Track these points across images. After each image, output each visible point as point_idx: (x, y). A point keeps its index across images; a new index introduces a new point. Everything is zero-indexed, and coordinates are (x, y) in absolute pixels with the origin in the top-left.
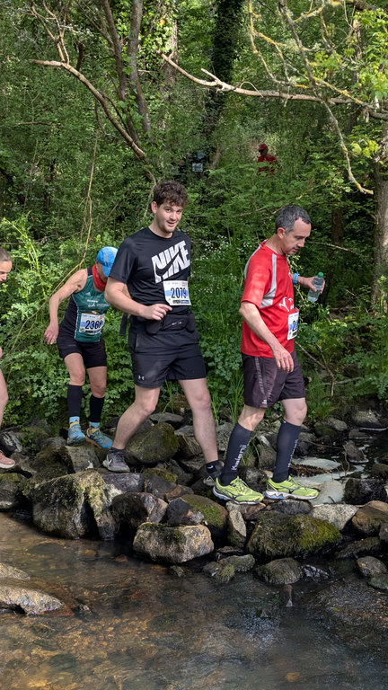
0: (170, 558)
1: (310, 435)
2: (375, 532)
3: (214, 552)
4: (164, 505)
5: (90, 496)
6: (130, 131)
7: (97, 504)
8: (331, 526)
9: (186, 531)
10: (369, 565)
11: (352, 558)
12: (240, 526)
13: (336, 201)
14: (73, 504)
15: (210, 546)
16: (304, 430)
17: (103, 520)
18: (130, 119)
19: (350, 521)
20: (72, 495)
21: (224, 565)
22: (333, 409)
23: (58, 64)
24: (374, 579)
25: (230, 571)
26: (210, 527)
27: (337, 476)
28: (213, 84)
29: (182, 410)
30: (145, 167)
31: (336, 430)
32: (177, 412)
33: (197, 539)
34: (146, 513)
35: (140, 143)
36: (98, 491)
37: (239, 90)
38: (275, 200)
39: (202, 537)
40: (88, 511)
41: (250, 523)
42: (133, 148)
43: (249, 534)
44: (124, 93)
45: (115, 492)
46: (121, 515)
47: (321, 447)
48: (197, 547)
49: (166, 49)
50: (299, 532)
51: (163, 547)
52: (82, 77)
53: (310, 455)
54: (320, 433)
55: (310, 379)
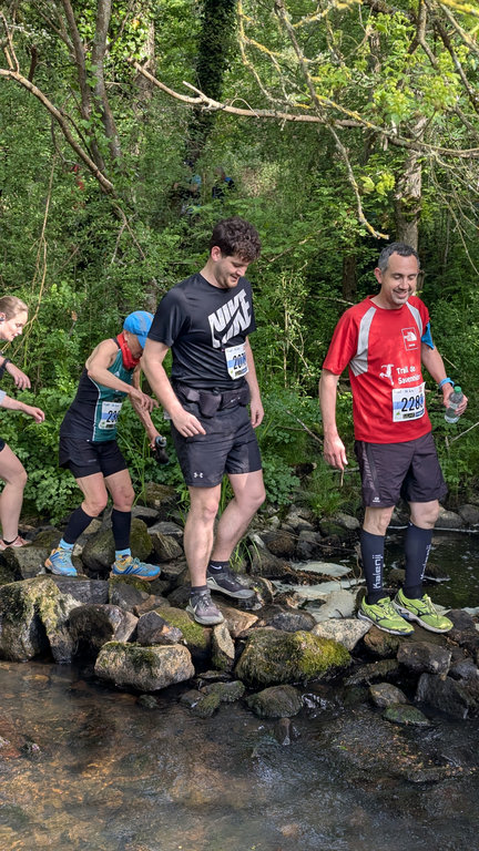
0: (140, 686)
1: (314, 534)
2: (392, 654)
3: (195, 677)
4: (134, 621)
5: (42, 609)
6: (95, 158)
7: (50, 619)
8: (339, 646)
9: (160, 652)
10: (385, 694)
11: (363, 684)
12: (227, 647)
13: (348, 246)
14: (20, 618)
15: (190, 670)
16: (307, 528)
17: (58, 638)
18: (94, 142)
19: (361, 641)
20: (19, 607)
21: (206, 694)
22: (343, 501)
23: (6, 72)
24: (390, 710)
25: (212, 701)
26: (191, 648)
27: (346, 584)
28: (197, 100)
29: (157, 502)
30: (112, 202)
31: (346, 529)
32: (150, 505)
33: (175, 662)
34: (111, 631)
35: (107, 172)
36: (52, 602)
37: (230, 109)
38: (273, 245)
39: (179, 659)
40: (40, 626)
41: (240, 642)
42: (98, 179)
43: (238, 655)
44: (87, 111)
45: (73, 603)
46: (80, 633)
47: (328, 549)
48: (174, 672)
49: (141, 56)
50: (299, 654)
51: (132, 671)
52: (35, 89)
53: (314, 559)
54: (326, 531)
55: (315, 465)
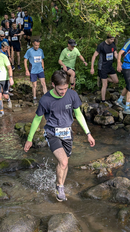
0: (102, 124)
4: (103, 111)
5: (84, 109)
7: (86, 111)
12: (122, 117)
15: (113, 122)
17: (87, 114)
21: (116, 126)
26: (114, 117)
32: (113, 88)
36: (87, 107)
39: (111, 119)
45: (91, 108)
48: (109, 121)
51: (101, 121)
